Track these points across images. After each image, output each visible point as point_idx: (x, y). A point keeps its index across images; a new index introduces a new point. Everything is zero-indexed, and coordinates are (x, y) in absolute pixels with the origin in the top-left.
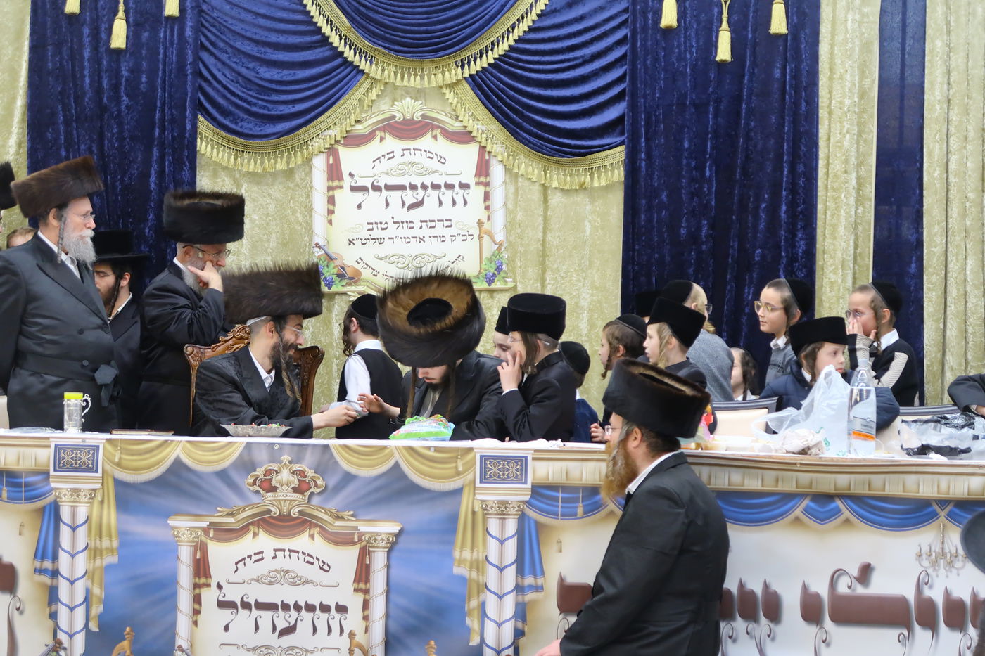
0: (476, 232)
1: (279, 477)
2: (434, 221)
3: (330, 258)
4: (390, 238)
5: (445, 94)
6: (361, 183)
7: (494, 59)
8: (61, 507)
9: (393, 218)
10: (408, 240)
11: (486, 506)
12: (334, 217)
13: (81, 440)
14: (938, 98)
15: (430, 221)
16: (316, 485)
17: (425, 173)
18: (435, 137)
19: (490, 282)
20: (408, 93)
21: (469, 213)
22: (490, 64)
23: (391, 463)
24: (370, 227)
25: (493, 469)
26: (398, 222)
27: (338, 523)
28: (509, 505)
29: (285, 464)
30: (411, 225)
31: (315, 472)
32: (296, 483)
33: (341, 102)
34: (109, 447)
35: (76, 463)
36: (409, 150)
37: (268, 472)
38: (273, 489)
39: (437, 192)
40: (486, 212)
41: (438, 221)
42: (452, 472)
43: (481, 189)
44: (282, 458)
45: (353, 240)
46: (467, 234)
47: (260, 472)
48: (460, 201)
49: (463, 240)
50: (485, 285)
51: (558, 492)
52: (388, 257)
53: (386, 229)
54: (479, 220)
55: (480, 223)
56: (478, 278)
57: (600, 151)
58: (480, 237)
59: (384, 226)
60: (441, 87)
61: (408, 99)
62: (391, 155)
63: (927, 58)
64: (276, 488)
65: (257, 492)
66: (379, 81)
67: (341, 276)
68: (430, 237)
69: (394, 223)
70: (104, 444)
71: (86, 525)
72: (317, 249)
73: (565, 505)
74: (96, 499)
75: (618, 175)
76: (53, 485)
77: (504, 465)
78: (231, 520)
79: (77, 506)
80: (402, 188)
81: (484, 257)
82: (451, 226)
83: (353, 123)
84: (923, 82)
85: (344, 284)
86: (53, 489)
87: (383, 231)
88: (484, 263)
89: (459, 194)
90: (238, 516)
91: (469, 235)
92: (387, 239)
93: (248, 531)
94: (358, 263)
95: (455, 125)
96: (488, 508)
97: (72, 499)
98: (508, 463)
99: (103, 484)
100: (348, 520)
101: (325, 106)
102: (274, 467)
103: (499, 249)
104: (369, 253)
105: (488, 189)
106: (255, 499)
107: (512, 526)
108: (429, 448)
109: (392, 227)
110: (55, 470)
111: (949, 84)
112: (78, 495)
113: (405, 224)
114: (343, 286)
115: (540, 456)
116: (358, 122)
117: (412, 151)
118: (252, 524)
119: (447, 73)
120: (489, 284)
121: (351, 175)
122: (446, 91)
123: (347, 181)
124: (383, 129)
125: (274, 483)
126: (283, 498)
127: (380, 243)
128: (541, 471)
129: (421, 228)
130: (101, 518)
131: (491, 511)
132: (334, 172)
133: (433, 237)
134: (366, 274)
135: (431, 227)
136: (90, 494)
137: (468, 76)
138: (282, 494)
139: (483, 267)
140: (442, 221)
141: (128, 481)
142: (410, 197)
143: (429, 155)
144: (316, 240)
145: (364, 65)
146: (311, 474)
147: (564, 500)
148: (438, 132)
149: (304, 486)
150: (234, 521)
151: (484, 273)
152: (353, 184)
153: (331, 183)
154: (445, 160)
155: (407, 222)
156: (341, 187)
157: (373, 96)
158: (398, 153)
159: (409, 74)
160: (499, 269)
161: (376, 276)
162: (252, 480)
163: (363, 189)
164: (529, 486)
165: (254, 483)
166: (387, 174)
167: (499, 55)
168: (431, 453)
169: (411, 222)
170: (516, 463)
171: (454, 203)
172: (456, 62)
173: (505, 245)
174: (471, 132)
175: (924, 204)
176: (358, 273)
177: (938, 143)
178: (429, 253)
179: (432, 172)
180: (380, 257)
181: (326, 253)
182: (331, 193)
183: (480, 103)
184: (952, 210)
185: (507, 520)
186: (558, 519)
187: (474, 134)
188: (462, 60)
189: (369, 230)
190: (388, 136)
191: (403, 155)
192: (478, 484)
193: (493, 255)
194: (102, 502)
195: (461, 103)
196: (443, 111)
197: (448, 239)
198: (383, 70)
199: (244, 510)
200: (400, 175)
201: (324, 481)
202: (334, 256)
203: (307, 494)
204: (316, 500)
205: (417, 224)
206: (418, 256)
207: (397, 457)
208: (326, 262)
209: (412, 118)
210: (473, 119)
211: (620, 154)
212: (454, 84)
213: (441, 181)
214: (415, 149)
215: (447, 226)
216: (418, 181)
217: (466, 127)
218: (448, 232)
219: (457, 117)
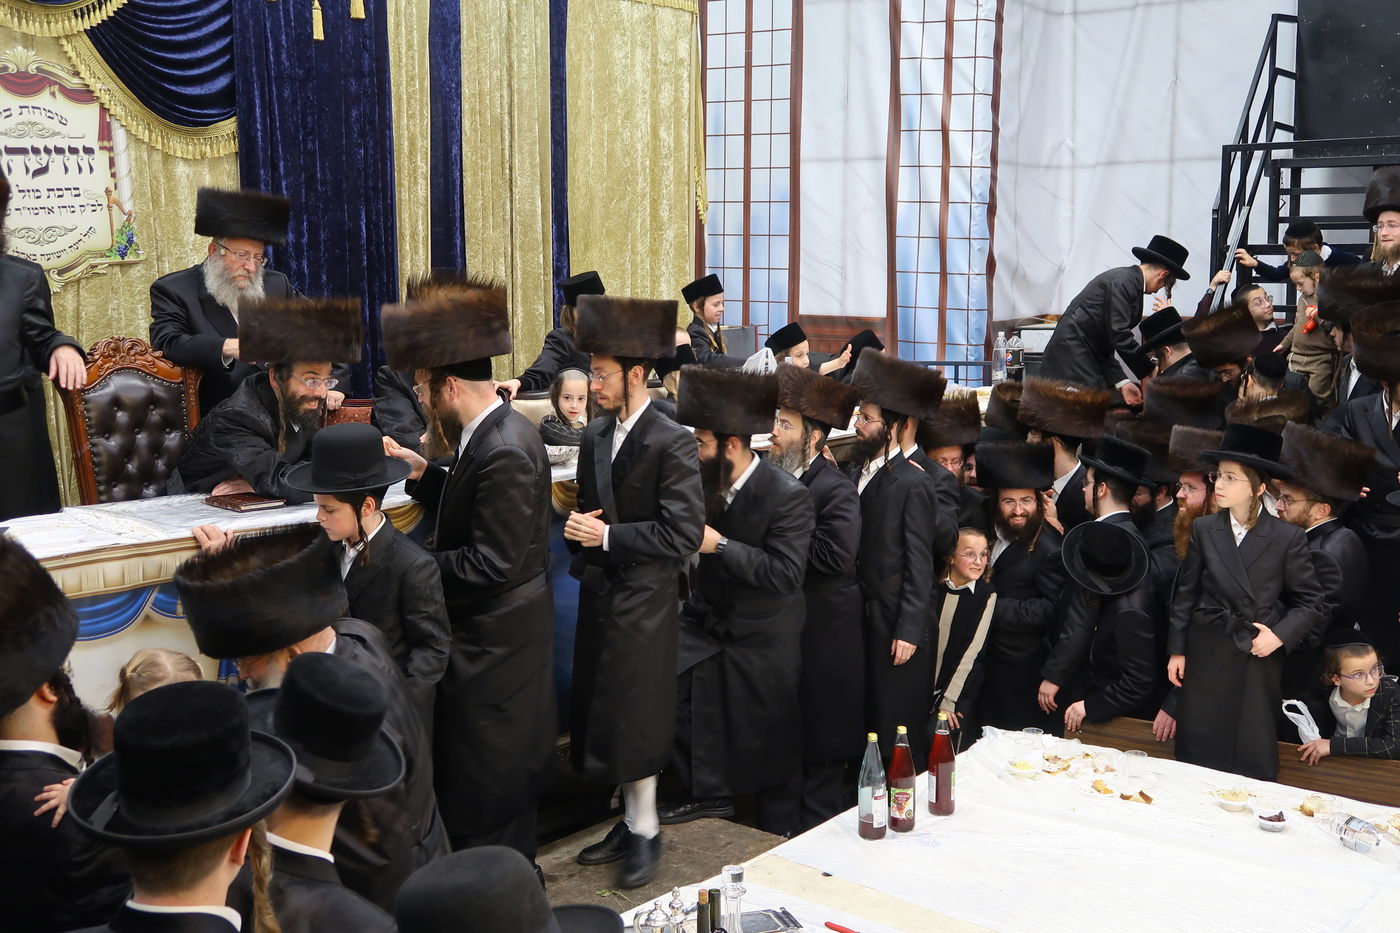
0: (105, 202)
2: (61, 189)
4: (17, 209)
5: (62, 45)
7: (114, 12)
10: (36, 211)
15: (58, 190)
17: (47, 134)
18: (53, 94)
19: (123, 255)
21: (95, 182)
22: (108, 17)
26: (23, 191)
30: (38, 194)
36: (27, 107)
39: (61, 157)
40: (113, 179)
41: (66, 189)
43: (105, 155)
46: (96, 203)
48: (86, 169)
49: (93, 211)
50: (119, 259)
52: (16, 231)
54: (107, 189)
55: (108, 192)
56: (111, 251)
57: (217, 122)
58: (109, 207)
60: (58, 38)
61: (20, 48)
62: (8, 113)
68: (59, 207)
69: (20, 191)
75: (233, 147)
80: (22, 151)
81: (115, 229)
82: (78, 195)
88: (115, 235)
89: (84, 159)
91: (99, 205)
95: (73, 82)
103: (128, 220)
105: (112, 155)
113: (31, 193)
117: (31, 109)
119: (67, 22)
120: (123, 258)
122: (64, 42)
129: (49, 197)
133: (63, 207)
135: (59, 196)
137: (87, 28)
139: (115, 239)
140: (70, 189)
142: (34, 163)
143: (49, 114)
148: (56, 89)
151: (116, 245)
154: (65, 120)
155: (32, 191)
158: (15, 111)
159: (28, 19)
160: (130, 241)
166: (5, 134)
169: (37, 191)
171: (80, 169)
172: (75, 11)
173: (134, 215)
174: (93, 92)
178: (59, 225)
179: (55, 134)
187: (96, 94)
188: (81, 9)
191: (21, 113)
193: (124, 226)
195: (80, 58)
196: (58, 65)
197: (77, 209)
200: (20, 136)
205: (44, 193)
206: (49, 229)
209: (27, 70)
210: (94, 77)
211: (235, 125)
212: (73, 35)
213: (64, 144)
214: (33, 107)
215: (76, 196)
216: (40, 144)
217: (88, 86)
218: (77, 202)
219: (77, 74)
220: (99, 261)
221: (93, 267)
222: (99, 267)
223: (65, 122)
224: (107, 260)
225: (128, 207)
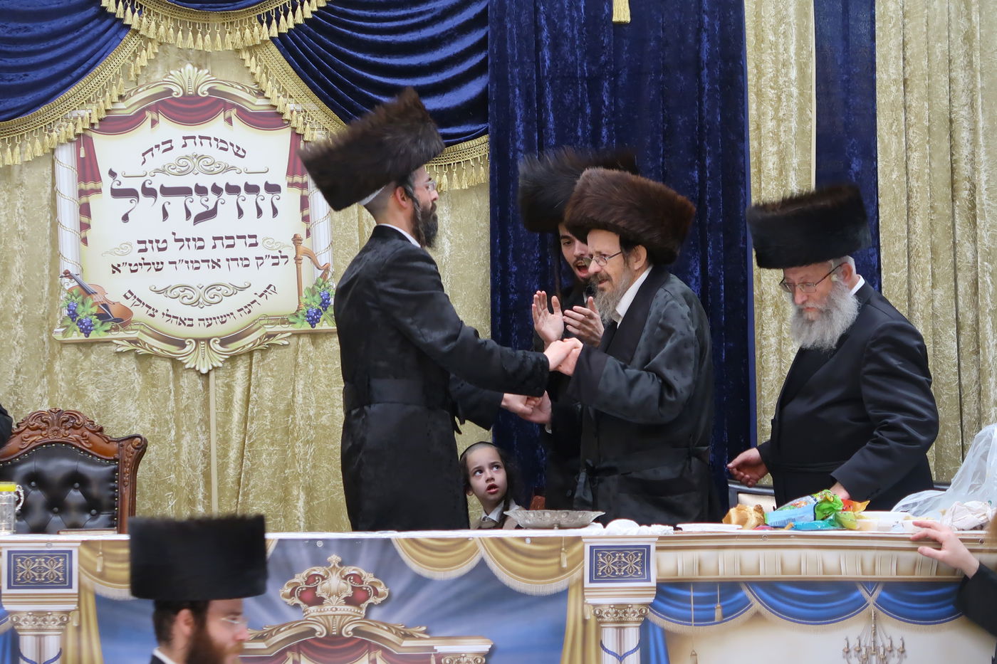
0: (291, 253)
1: (326, 585)
2: (232, 238)
3: (86, 292)
4: (170, 263)
6: (126, 184)
7: (312, 12)
8: (21, 637)
9: (174, 234)
10: (196, 265)
11: (601, 612)
12: (89, 234)
13: (44, 544)
14: (894, 77)
15: (228, 238)
16: (376, 594)
17: (216, 170)
18: (229, 120)
19: (312, 322)
20: (188, 58)
21: (280, 228)
22: (306, 20)
23: (474, 561)
24: (142, 246)
25: (607, 563)
26: (182, 240)
27: (407, 643)
28: (628, 610)
29: (334, 566)
30: (200, 244)
31: (375, 577)
32: (350, 592)
33: (97, 69)
34: (86, 553)
35: (40, 576)
36: (194, 138)
37: (311, 578)
38: (319, 601)
39: (234, 197)
40: (304, 224)
41: (239, 237)
42: (555, 568)
43: (297, 193)
44: (329, 559)
45: (119, 265)
46: (279, 255)
47: (300, 578)
48: (267, 210)
49: (274, 264)
50: (307, 327)
51: (690, 590)
52: (169, 290)
53: (165, 249)
54: (295, 236)
55: (296, 240)
56: (297, 316)
58: (297, 260)
59: (161, 245)
60: (238, 51)
61: (189, 67)
62: (168, 146)
63: (878, 25)
64: (322, 599)
65: (297, 606)
66: (151, 40)
67: (103, 317)
68: (228, 260)
69: (177, 240)
70: (78, 547)
71: (58, 660)
72: (67, 280)
73: (697, 606)
74: (69, 624)
75: (482, 174)
76: (7, 607)
77: (620, 557)
78: (261, 645)
79: (44, 636)
80: (185, 191)
81: (304, 287)
82: (256, 245)
83: (116, 99)
84: (874, 56)
85: (108, 328)
86: (8, 613)
87: (160, 252)
88: (304, 296)
89: (266, 199)
90: (270, 640)
91: (282, 257)
92: (166, 263)
93: (286, 658)
94: (127, 298)
95: (256, 104)
96: (603, 615)
97: (36, 627)
98: (626, 555)
99: (79, 603)
100: (420, 638)
101: (75, 74)
102: (319, 571)
103: (324, 276)
104: (142, 284)
105: (305, 192)
106: (294, 616)
107: (632, 636)
108: (523, 539)
109: (173, 246)
110: (9, 587)
111: (904, 59)
112: (44, 620)
113: (192, 243)
114: (106, 331)
115: (665, 545)
116: (121, 97)
117: (198, 140)
118: (290, 649)
119: (248, 31)
120: (313, 325)
121: (112, 174)
122: (246, 56)
123: (107, 183)
124: (155, 109)
125: (319, 592)
126: (331, 613)
127: (157, 270)
128: (667, 564)
129: (214, 247)
130: (79, 649)
131: (606, 619)
132: (88, 170)
133: (232, 260)
134: (139, 313)
135: (229, 246)
136: (61, 619)
137: (276, 35)
138: (329, 607)
139: (303, 301)
141: (116, 598)
142: (197, 205)
143: (221, 145)
144: (66, 266)
145: (131, 19)
146: (369, 578)
147: (697, 600)
148: (233, 113)
149: (361, 595)
150: (266, 647)
151: (304, 309)
152: (115, 187)
153: (83, 186)
154: (244, 151)
155: (194, 240)
156: (99, 191)
157: (142, 60)
158: (177, 143)
159: (195, 33)
161: (153, 316)
162: (289, 590)
163: (131, 193)
164: (653, 583)
165: (292, 594)
166: (163, 171)
167: (318, 8)
168: (527, 545)
169: (200, 239)
170: (636, 554)
171: (260, 212)
172: (259, 17)
173: (332, 269)
174: (282, 114)
175: (880, 215)
176: (128, 312)
177: (896, 135)
178: (227, 283)
179: (228, 169)
180: (156, 290)
181: (80, 285)
182: (84, 200)
183: (294, 73)
184: (915, 223)
185: (626, 630)
186: (691, 625)
187: (287, 116)
188: (268, 13)
189: (141, 251)
190: (162, 119)
191: (185, 146)
192: (587, 584)
193: (316, 284)
194: (79, 628)
195: (266, 73)
196: (238, 84)
197: (253, 262)
198: (158, 26)
199: (278, 632)
200: (181, 174)
201: (387, 587)
202: (92, 289)
203: (365, 605)
204: (376, 614)
205: (209, 243)
206: (213, 287)
207: (482, 552)
208: (80, 298)
209: (197, 94)
210: (284, 96)
211: (487, 145)
212: (256, 46)
213: (239, 181)
214: (201, 137)
215: (251, 245)
216: (207, 182)
217: (275, 107)
218: (251, 253)
219: (261, 93)
220: (278, 328)
221: (270, 336)
222: (279, 336)
223: (243, 154)
224: (291, 328)
225: (324, 259)
